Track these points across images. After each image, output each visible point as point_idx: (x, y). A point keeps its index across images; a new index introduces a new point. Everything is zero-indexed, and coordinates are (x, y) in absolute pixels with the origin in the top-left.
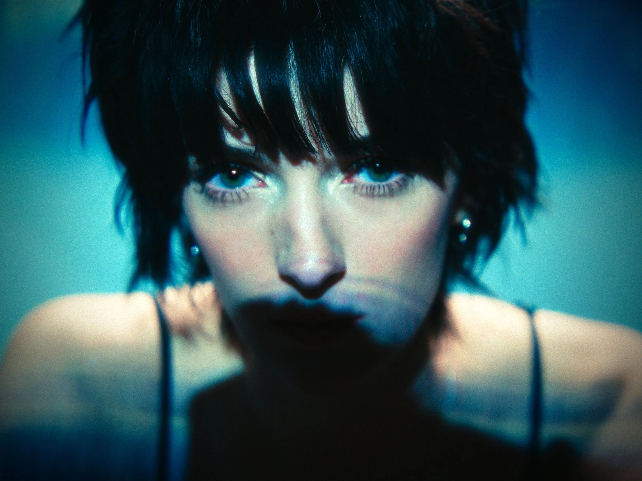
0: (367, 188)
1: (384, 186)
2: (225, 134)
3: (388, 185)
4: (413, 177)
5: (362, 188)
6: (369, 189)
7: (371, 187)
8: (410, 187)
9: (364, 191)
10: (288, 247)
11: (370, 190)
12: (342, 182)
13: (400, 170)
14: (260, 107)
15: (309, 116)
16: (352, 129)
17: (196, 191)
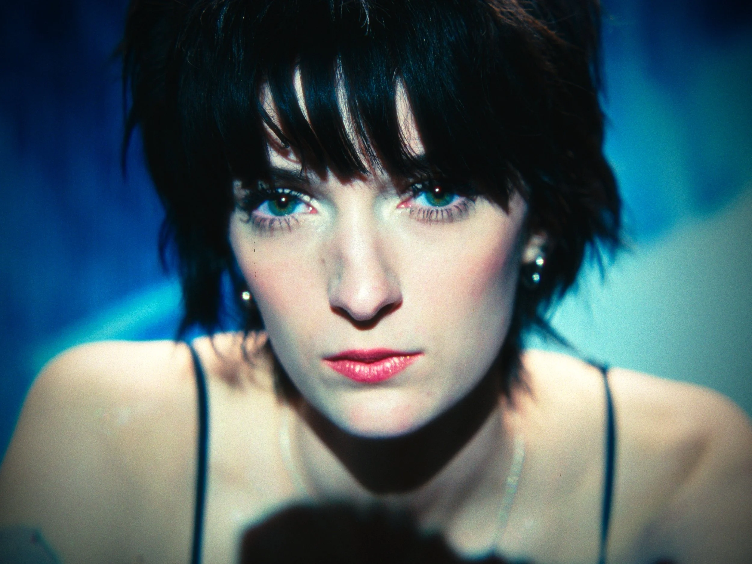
0: (424, 212)
1: (442, 211)
2: (270, 152)
3: (446, 210)
4: (474, 201)
5: (419, 213)
6: (426, 213)
7: (428, 212)
8: (471, 212)
9: (421, 216)
10: (339, 275)
11: (428, 214)
12: (398, 207)
13: (461, 194)
14: (306, 121)
15: (358, 131)
16: (405, 145)
17: (241, 220)
